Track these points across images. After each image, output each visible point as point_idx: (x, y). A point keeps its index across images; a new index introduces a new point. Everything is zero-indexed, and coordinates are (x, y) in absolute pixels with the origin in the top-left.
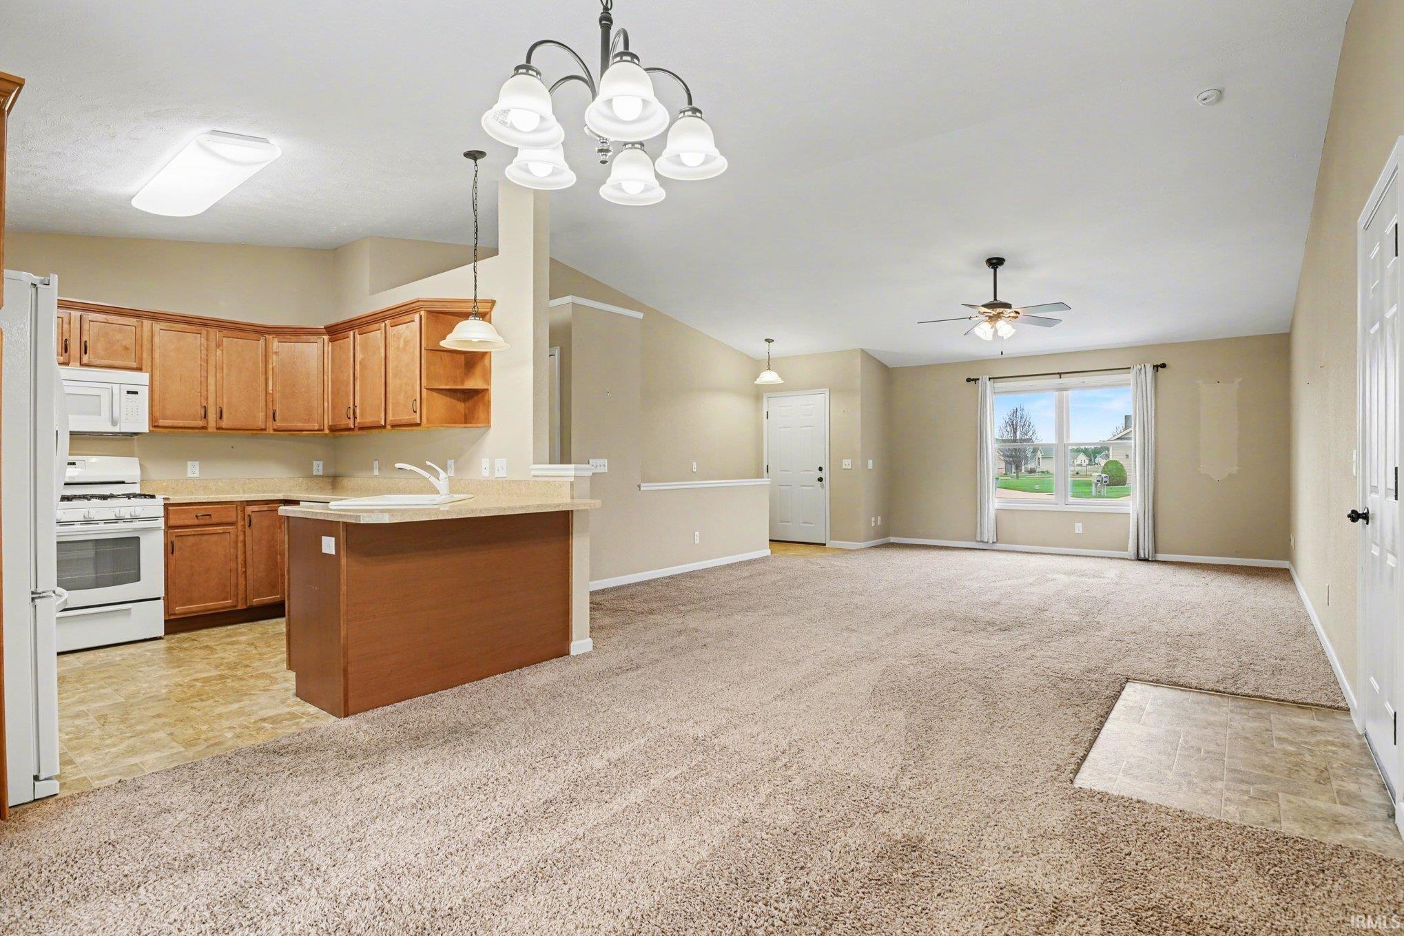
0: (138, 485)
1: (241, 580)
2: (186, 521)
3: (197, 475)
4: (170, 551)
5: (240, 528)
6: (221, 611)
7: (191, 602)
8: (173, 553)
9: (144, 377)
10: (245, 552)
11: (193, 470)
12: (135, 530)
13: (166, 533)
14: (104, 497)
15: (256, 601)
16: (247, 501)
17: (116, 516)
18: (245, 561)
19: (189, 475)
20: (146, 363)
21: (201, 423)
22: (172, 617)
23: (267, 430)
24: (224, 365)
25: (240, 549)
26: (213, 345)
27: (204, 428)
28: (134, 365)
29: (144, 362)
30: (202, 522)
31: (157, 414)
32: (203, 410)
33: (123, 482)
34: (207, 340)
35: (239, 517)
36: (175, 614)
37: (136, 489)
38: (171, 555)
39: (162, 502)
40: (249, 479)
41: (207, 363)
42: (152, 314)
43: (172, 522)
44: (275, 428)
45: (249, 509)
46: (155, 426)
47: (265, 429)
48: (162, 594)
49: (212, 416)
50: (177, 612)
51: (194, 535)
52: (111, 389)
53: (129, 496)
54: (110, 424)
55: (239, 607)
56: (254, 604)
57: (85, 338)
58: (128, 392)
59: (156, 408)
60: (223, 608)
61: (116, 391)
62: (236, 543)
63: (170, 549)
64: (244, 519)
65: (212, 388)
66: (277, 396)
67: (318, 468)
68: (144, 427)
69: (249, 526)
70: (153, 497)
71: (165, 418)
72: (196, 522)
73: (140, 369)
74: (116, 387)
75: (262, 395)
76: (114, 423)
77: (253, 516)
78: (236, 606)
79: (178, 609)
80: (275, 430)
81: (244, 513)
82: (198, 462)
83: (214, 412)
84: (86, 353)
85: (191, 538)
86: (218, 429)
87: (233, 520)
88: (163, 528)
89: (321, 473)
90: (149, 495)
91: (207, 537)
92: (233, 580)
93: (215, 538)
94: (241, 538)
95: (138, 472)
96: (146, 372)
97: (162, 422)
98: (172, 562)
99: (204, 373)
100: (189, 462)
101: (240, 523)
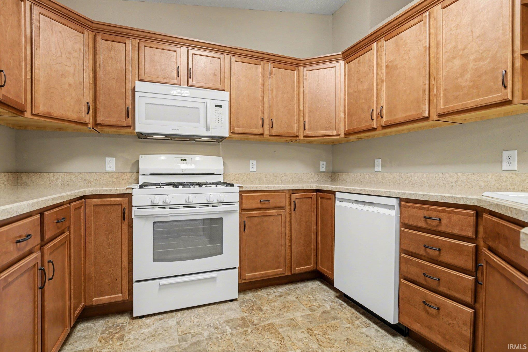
0: (222, 176)
1: (288, 252)
2: (254, 205)
3: (255, 170)
4: (243, 230)
5: (288, 211)
6: (275, 277)
7: (255, 270)
8: (244, 230)
9: (225, 95)
10: (291, 231)
11: (253, 166)
12: (220, 212)
13: (240, 214)
14: (200, 185)
15: (298, 269)
16: (292, 190)
17: (207, 200)
18: (291, 237)
19: (251, 170)
20: (227, 86)
21: (260, 131)
22: (243, 282)
23: (299, 137)
24: (274, 88)
25: (287, 228)
26: (267, 74)
27: (262, 135)
28: (220, 87)
29: (226, 85)
30: (264, 206)
31: (234, 124)
32: (261, 121)
33: (213, 174)
34: (264, 69)
35: (287, 203)
36: (245, 279)
37: (221, 179)
38: (243, 232)
39: (238, 190)
40: (284, 173)
41: (264, 86)
42: (230, 49)
43: (244, 206)
44: (305, 135)
45: (294, 196)
46: (233, 133)
47: (297, 137)
48: (237, 265)
49: (266, 126)
50: (247, 278)
51: (258, 216)
52: (205, 103)
53: (216, 184)
54: (205, 129)
55: (286, 274)
56: (297, 272)
57: (190, 66)
58: (216, 106)
59: (233, 119)
60: (275, 275)
61: (208, 105)
62: (285, 223)
63: (243, 227)
64: (291, 204)
65: (266, 105)
66: (306, 111)
67: (323, 166)
68: (226, 133)
69: (294, 210)
70: (232, 185)
71: (239, 127)
72: (260, 206)
73: (224, 90)
74: (209, 101)
75: (297, 111)
76: (208, 129)
77: (297, 201)
78: (285, 273)
79: (248, 275)
80: (304, 137)
81: (291, 199)
82: (256, 161)
83: (268, 123)
84: (190, 78)
85: (256, 219)
86: (270, 135)
87: (283, 204)
88: (239, 211)
89: (324, 170)
90: (229, 184)
91: (266, 218)
92: (283, 252)
93: (272, 219)
94: (288, 219)
95: (222, 167)
96: (227, 91)
97: (237, 130)
98: (244, 237)
99: (262, 94)
100: (251, 161)
101: (288, 208)
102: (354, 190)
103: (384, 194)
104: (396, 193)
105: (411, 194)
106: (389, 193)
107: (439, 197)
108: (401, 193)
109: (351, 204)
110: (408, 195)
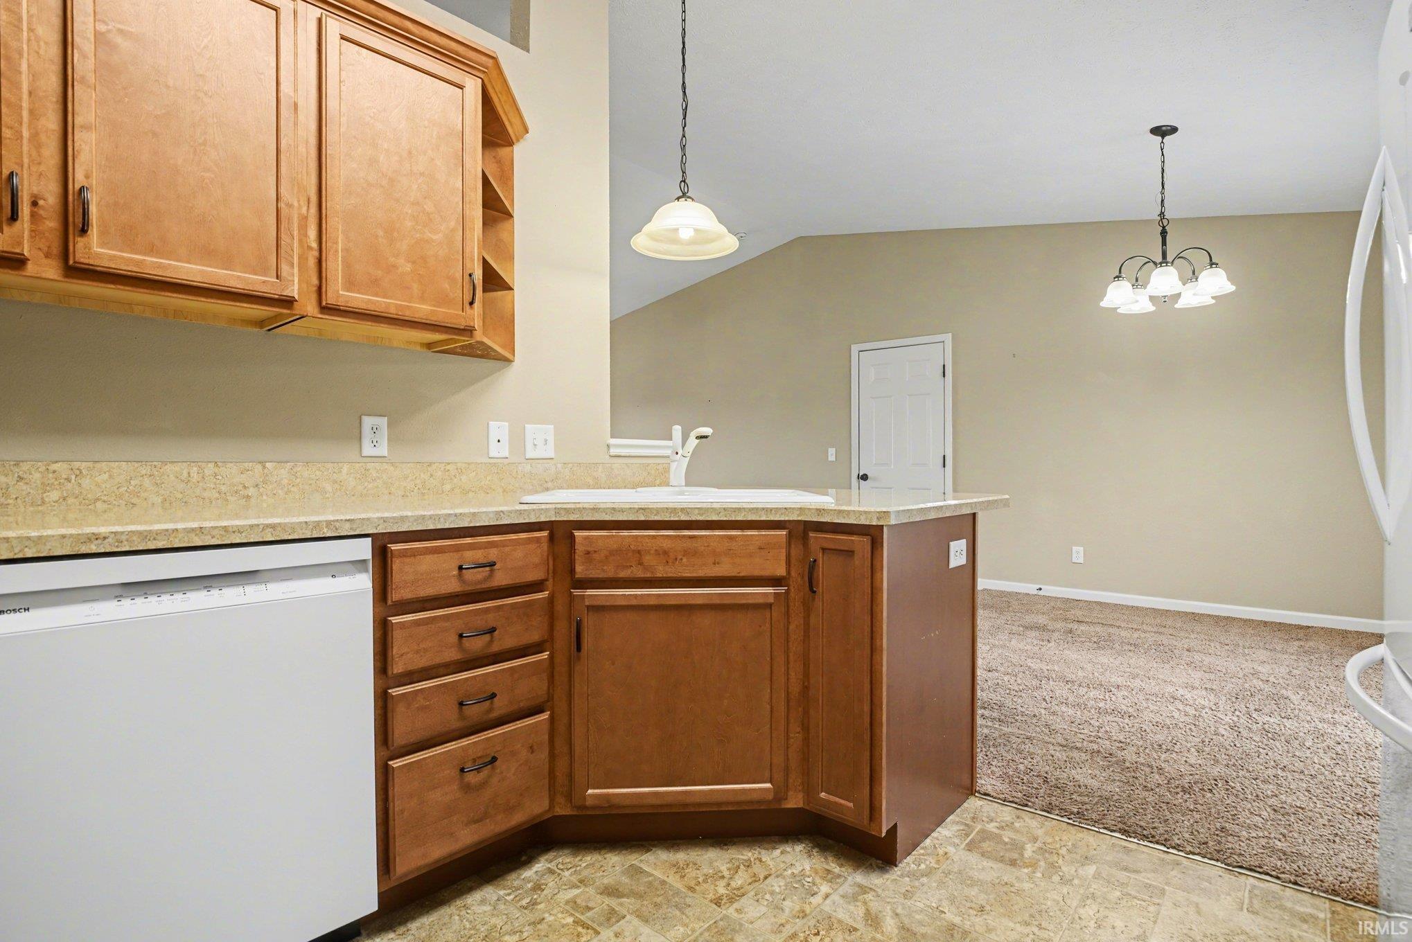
102: (144, 535)
103: (325, 530)
104: (376, 520)
105: (423, 517)
106: (347, 525)
107: (491, 516)
108: (391, 518)
109: (114, 603)
110: (415, 520)
